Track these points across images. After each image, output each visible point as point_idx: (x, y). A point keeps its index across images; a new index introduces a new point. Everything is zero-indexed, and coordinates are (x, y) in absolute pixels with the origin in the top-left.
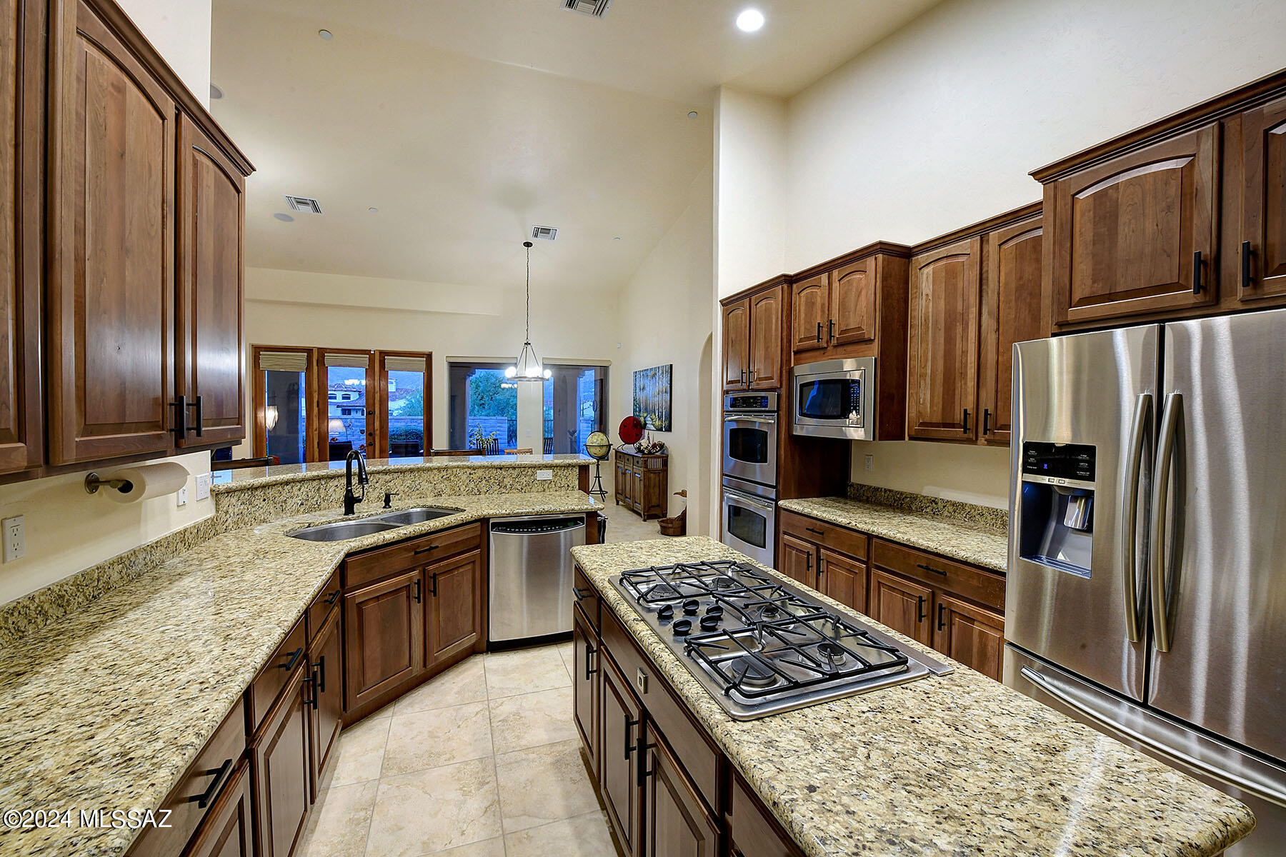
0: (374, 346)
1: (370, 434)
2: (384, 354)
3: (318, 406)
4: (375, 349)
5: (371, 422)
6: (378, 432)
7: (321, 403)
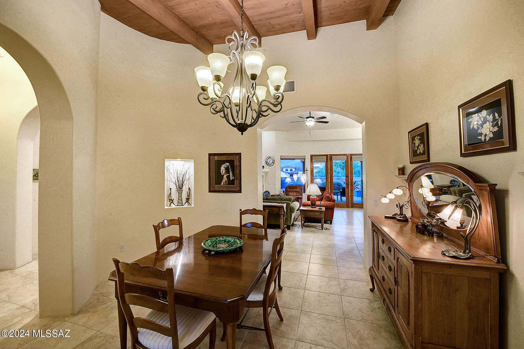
0: (348, 153)
1: (347, 184)
2: (351, 155)
3: (330, 174)
4: (349, 153)
5: (347, 179)
6: (350, 183)
7: (331, 173)
